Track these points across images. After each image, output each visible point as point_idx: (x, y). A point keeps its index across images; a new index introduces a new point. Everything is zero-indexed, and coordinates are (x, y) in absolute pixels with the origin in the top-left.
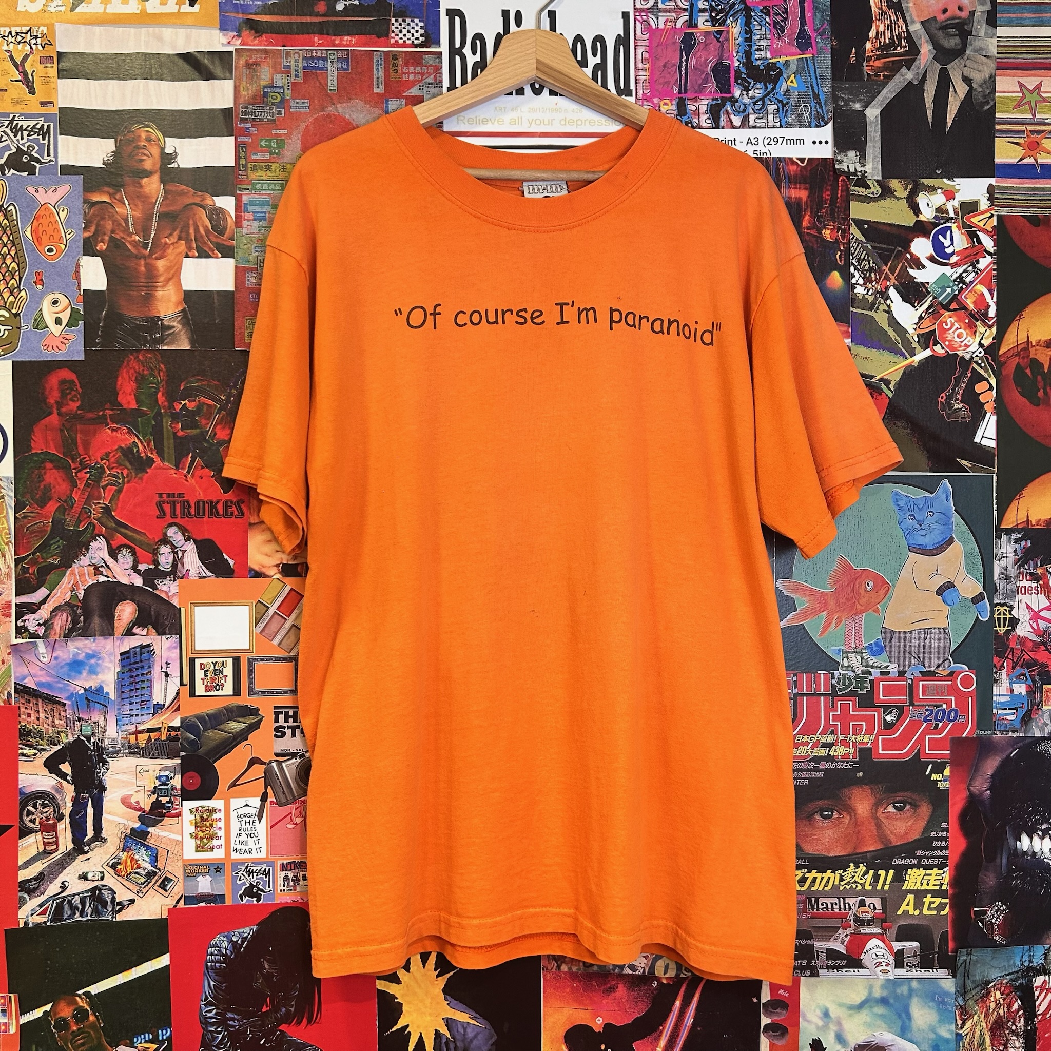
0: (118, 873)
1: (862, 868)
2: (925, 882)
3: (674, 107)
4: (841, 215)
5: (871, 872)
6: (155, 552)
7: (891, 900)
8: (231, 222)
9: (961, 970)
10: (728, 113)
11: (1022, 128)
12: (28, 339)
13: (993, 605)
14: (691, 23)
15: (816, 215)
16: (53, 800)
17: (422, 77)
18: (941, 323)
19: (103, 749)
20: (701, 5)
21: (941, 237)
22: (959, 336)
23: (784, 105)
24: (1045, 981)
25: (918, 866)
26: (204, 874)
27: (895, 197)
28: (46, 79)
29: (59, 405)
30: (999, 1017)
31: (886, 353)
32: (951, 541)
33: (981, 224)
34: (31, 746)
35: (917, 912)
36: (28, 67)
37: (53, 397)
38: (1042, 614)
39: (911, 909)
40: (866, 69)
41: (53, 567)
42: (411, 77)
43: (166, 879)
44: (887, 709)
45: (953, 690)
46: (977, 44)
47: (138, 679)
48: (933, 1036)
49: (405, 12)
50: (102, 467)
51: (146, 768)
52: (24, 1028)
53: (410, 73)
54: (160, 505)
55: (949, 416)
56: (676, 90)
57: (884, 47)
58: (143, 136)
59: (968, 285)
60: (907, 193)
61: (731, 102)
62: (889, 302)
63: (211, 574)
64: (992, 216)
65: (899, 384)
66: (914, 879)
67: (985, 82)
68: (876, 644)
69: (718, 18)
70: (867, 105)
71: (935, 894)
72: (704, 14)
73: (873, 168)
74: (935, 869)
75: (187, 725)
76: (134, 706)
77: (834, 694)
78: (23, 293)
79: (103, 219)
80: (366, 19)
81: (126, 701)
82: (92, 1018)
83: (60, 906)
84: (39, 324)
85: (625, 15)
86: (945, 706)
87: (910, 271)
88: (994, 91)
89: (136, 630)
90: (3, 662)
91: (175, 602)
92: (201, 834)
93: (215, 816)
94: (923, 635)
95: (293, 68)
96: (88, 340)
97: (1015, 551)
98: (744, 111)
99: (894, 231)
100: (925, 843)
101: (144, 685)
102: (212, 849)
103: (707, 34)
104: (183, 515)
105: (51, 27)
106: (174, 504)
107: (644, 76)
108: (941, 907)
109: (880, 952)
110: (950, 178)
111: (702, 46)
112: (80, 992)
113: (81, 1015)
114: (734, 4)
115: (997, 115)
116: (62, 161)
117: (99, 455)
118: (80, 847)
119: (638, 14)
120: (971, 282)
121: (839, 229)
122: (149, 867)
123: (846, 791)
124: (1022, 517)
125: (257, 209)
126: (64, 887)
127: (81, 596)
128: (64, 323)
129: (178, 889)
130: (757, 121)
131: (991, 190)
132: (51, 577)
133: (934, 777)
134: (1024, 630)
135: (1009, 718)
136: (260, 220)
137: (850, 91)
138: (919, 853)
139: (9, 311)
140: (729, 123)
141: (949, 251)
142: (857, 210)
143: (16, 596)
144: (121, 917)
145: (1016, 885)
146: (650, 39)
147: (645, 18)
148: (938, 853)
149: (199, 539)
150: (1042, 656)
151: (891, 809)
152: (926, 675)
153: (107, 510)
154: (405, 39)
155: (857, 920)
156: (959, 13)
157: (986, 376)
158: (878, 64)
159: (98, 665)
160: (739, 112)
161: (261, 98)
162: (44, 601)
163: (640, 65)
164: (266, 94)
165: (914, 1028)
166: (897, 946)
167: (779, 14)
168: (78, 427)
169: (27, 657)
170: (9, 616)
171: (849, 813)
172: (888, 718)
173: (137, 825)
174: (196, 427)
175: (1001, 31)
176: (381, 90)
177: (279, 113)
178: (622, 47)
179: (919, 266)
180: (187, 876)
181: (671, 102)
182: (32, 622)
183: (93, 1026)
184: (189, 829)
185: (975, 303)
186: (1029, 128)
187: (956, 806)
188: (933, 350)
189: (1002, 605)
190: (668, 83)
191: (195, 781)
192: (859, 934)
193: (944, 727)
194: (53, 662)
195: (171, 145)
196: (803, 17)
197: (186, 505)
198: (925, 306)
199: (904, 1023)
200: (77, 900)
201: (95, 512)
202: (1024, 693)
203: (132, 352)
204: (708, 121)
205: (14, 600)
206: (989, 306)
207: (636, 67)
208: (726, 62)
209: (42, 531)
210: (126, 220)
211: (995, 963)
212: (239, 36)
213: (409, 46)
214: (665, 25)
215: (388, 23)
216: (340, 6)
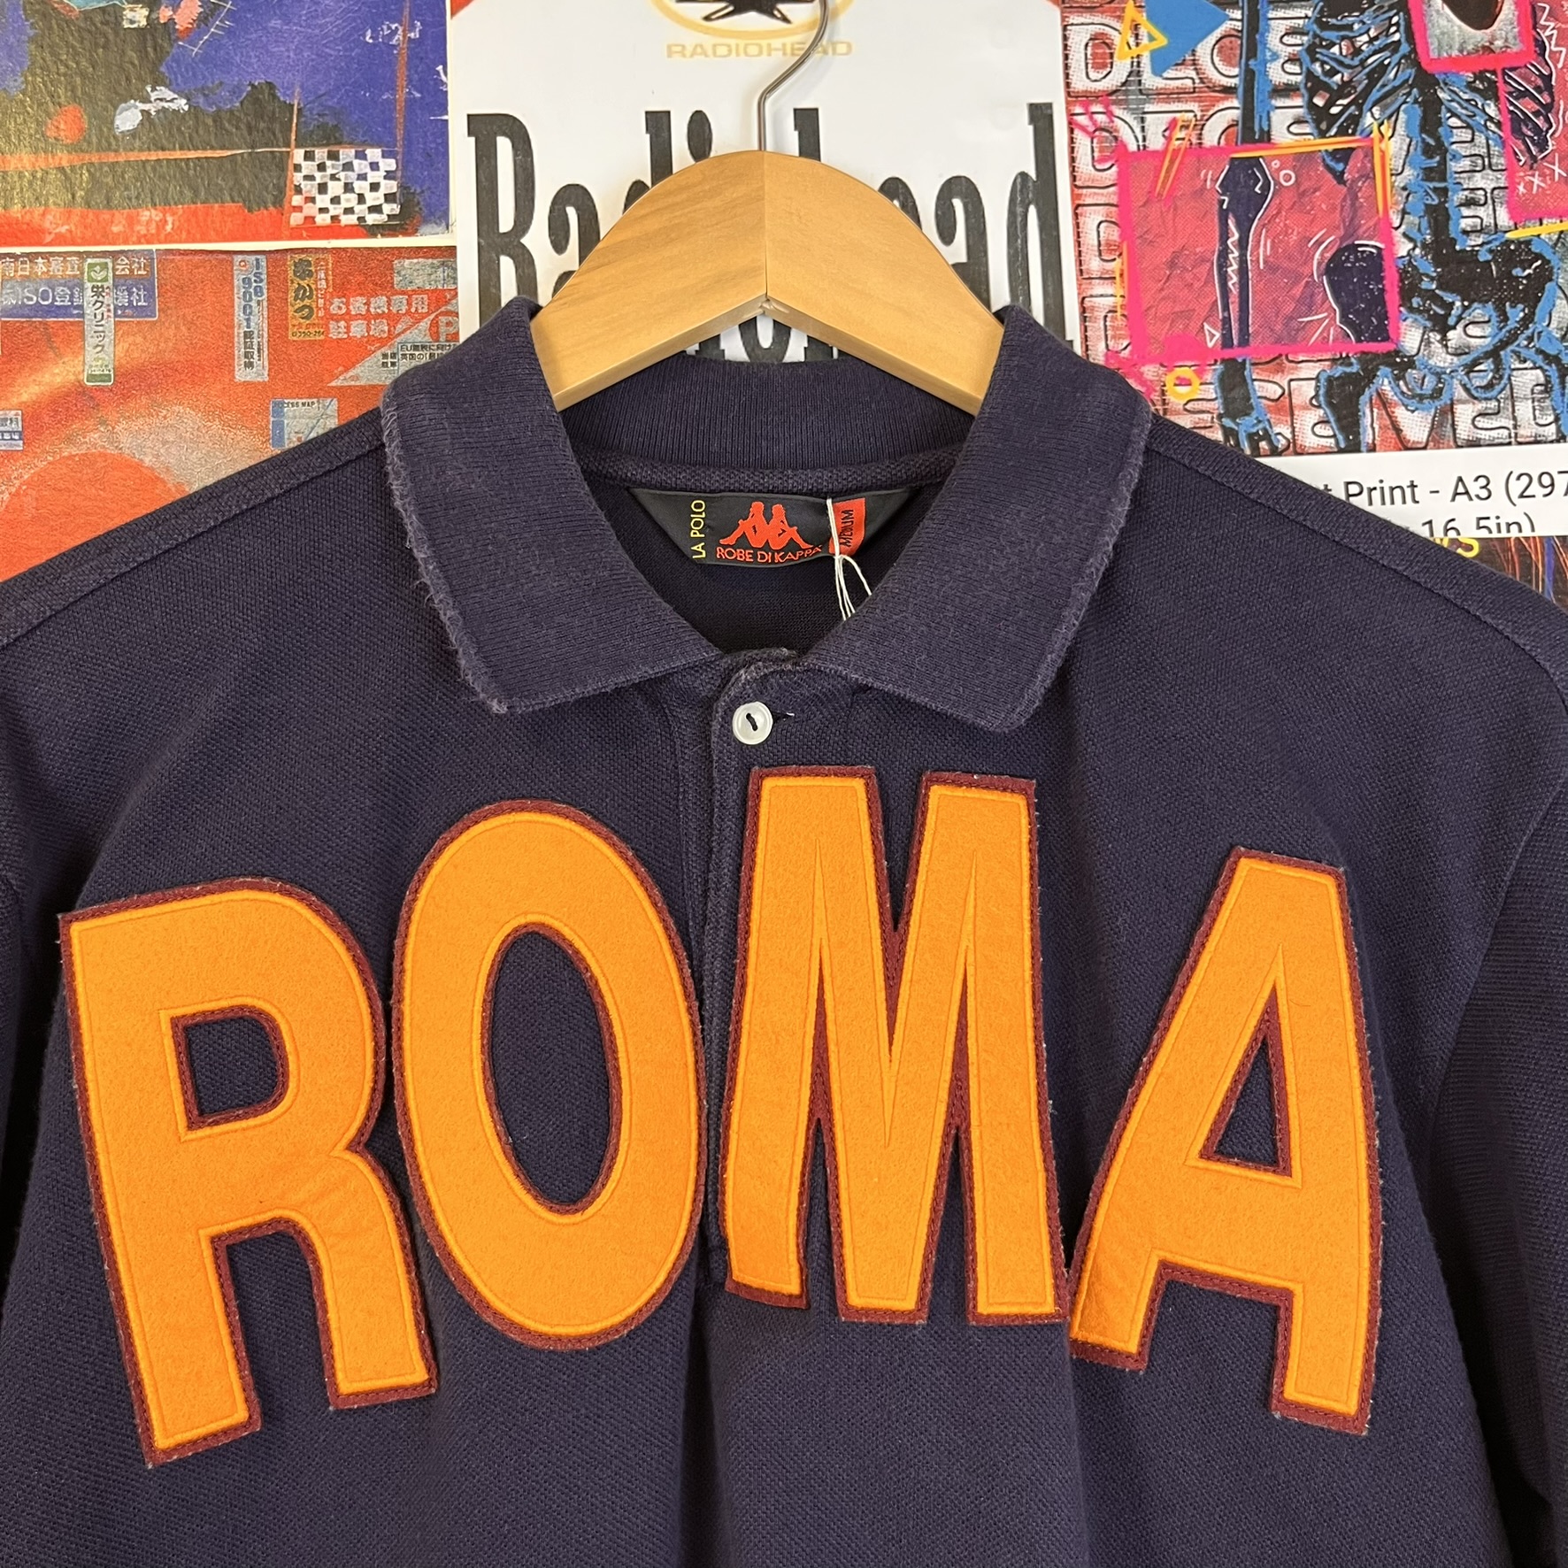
3: (1211, 391)
10: (1384, 403)
14: (1251, 130)
17: (392, 326)
20: (1277, 74)
42: (358, 329)
49: (336, 126)
53: (351, 317)
56: (1213, 337)
61: (1393, 365)
69: (1335, 110)
72: (1288, 102)
80: (209, 154)
85: (1040, 116)
98: (1437, 393)
103: (1302, 161)
107: (1107, 296)
111: (1288, 199)
114: (1382, 69)
119: (1078, 110)
130: (1481, 422)
140: (1391, 433)
146: (1122, 183)
147: (1101, 119)
154: (335, 210)
160: (1421, 398)
163: (1094, 265)
167: (1526, 93)
176: (259, 372)
178: (1032, 211)
181: (1200, 372)
190: (1187, 314)
204: (1325, 430)
207: (1081, 271)
208: (1370, 244)
213: (351, 232)
214: (1169, 139)
215: (282, 163)
216: (128, 118)
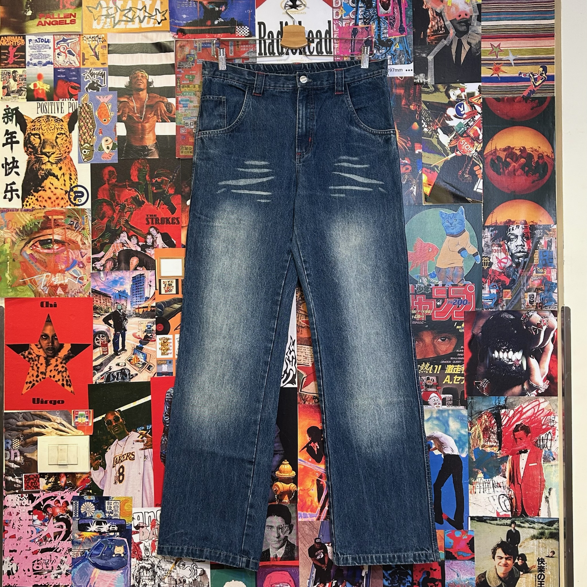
0: (131, 363)
1: (428, 364)
2: (454, 370)
3: (349, 58)
4: (418, 100)
5: (432, 366)
6: (146, 238)
7: (440, 378)
8: (174, 108)
9: (469, 406)
11: (493, 62)
12: (96, 155)
13: (482, 257)
14: (356, 24)
15: (407, 99)
16: (106, 334)
17: (248, 49)
18: (460, 142)
19: (126, 315)
20: (360, 17)
21: (459, 107)
22: (467, 147)
23: (394, 56)
24: (505, 411)
25: (451, 364)
26: (165, 364)
27: (440, 91)
28: (103, 55)
29: (109, 180)
30: (486, 426)
31: (436, 155)
32: (464, 231)
33: (476, 101)
34: (98, 313)
35: (451, 383)
36: (97, 51)
37: (106, 177)
38: (503, 260)
39: (449, 381)
40: (428, 40)
41: (106, 243)
42: (244, 49)
43: (150, 366)
44: (438, 300)
45: (465, 292)
46: (473, 29)
47: (139, 287)
48: (458, 433)
50: (125, 205)
51: (142, 322)
52: (95, 423)
53: (243, 48)
54: (147, 219)
55: (463, 180)
56: (350, 51)
57: (435, 32)
58: (140, 75)
59: (471, 127)
60: (444, 90)
62: (438, 134)
63: (166, 246)
64: (480, 98)
65: (443, 167)
66: (450, 369)
67: (477, 44)
68: (433, 273)
69: (367, 21)
70: (428, 55)
71: (459, 375)
72: (361, 20)
73: (430, 80)
74: (459, 366)
75: (158, 305)
76: (138, 298)
77: (416, 294)
78: (94, 137)
79: (125, 108)
81: (135, 296)
82: (121, 420)
83: (109, 376)
84: (101, 149)
85: (329, 22)
86: (462, 298)
87: (447, 122)
88: (480, 47)
89: (138, 268)
90: (88, 280)
91: (153, 257)
92: (164, 348)
93: (169, 341)
94: (452, 269)
95: (198, 47)
96: (119, 155)
97: (491, 235)
99: (440, 105)
100: (454, 354)
101: (142, 290)
102: (168, 354)
103: (362, 28)
104: (156, 223)
105: (106, 35)
106: (152, 219)
107: (337, 46)
108: (461, 380)
109: (436, 399)
110: (463, 83)
111: (360, 33)
112: (116, 410)
113: (117, 419)
114: (373, 16)
115: (482, 57)
116: (109, 86)
117: (124, 200)
118: (117, 353)
119: (334, 21)
120: (472, 125)
121: (417, 105)
122: (143, 361)
123: (421, 333)
124: (494, 221)
125: (184, 103)
126: (110, 369)
127: (117, 255)
128: (110, 148)
129: (154, 370)
131: (480, 87)
132: (105, 248)
133: (458, 327)
134: (495, 267)
135: (489, 303)
136: (185, 107)
137: (421, 49)
138: (452, 358)
139: (89, 144)
141: (462, 113)
142: (425, 97)
143: (92, 254)
144: (132, 381)
145: (493, 372)
146: (339, 31)
147: (337, 23)
148: (460, 358)
149: (162, 232)
150: (503, 278)
151: (440, 340)
152: (454, 285)
153: (127, 221)
154: (242, 34)
155: (426, 385)
156: (466, 17)
157: (478, 163)
158: (432, 38)
159: (123, 282)
161: (186, 59)
162: (103, 257)
163: (335, 41)
164: (187, 58)
165: (451, 430)
166: (443, 396)
167: (391, 19)
168: (116, 189)
169: (96, 278)
170: (90, 262)
171: (422, 342)
172: (438, 303)
173: (139, 344)
174: (161, 189)
175: (483, 23)
176: (232, 55)
177: (193, 65)
178: (328, 35)
179: (450, 119)
180: (158, 365)
182: (98, 265)
183: (121, 423)
184: (159, 346)
185: (474, 134)
186: (496, 62)
187: (467, 339)
188: (456, 153)
189: (486, 257)
190: (347, 48)
191: (161, 328)
192: (427, 391)
193: (462, 307)
194: (106, 281)
195: (151, 78)
196: (401, 20)
197: (157, 220)
198: (453, 135)
199: (446, 428)
200: (115, 374)
201: (122, 222)
202: (495, 293)
203: (136, 159)
205: (92, 256)
206: (479, 135)
207: (334, 43)
208: (370, 39)
209: (102, 230)
210: (134, 108)
211: (484, 404)
212: (177, 34)
213: (243, 37)
214: (345, 25)
215: (235, 28)
216: (216, 22)
